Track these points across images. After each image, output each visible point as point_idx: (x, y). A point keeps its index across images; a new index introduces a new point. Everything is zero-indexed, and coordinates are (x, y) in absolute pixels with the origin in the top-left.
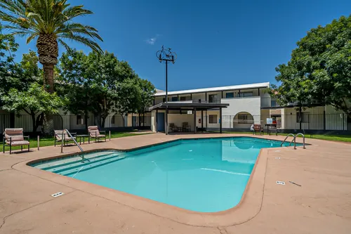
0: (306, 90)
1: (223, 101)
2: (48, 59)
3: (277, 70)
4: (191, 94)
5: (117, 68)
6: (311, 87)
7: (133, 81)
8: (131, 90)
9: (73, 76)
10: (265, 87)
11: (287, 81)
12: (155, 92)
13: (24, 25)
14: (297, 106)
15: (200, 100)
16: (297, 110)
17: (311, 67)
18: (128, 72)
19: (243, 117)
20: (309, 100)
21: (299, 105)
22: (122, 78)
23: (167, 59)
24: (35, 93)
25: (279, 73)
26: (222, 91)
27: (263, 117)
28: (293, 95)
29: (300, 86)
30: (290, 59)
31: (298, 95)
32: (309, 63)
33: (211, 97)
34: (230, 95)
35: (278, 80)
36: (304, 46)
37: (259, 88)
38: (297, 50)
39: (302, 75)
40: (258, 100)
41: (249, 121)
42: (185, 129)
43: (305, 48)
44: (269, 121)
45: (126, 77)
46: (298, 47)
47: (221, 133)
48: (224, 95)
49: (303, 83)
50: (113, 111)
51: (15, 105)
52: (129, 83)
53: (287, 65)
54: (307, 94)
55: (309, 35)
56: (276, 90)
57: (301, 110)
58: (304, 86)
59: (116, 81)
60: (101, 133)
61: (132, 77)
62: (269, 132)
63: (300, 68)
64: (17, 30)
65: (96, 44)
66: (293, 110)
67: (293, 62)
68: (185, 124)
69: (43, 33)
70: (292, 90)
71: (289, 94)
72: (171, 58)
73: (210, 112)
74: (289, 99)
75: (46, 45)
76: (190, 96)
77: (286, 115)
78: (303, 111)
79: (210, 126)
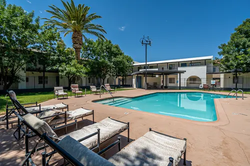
0: (242, 62)
1: (180, 69)
2: (78, 46)
3: (220, 48)
4: (157, 64)
5: (113, 49)
6: (246, 59)
7: (122, 56)
8: (121, 62)
9: (89, 55)
10: (210, 59)
11: (227, 55)
12: (134, 63)
13: (65, 27)
14: (234, 72)
15: (163, 68)
16: (234, 75)
17: (246, 46)
18: (119, 51)
19: (193, 79)
20: (243, 68)
21: (236, 71)
22: (116, 55)
23: (147, 43)
24: (74, 65)
25: (222, 50)
26: (179, 62)
27: (208, 79)
28: (232, 65)
29: (237, 59)
30: (229, 40)
31: (235, 65)
32: (245, 43)
33: (171, 66)
34: (184, 64)
35: (220, 55)
36: (240, 31)
37: (205, 60)
38: (235, 34)
39: (239, 51)
40: (205, 68)
41: (197, 82)
42: (155, 87)
43: (241, 33)
44: (213, 82)
45: (118, 55)
46: (235, 32)
47: (180, 89)
48: (180, 65)
49: (239, 57)
50: (109, 75)
51: (65, 72)
52: (120, 58)
53: (227, 44)
54: (242, 64)
55: (245, 23)
56: (218, 61)
57: (237, 75)
58: (240, 59)
59: (112, 57)
60: (111, 88)
61: (121, 54)
62: (213, 89)
63: (237, 46)
64: (62, 30)
65: (102, 36)
66: (231, 75)
67: (232, 42)
68: (155, 84)
69: (75, 31)
70: (231, 61)
71: (229, 64)
72: (149, 42)
73: (169, 76)
74: (228, 67)
75: (77, 38)
76: (157, 66)
77: (225, 78)
78: (238, 75)
79: (170, 85)
